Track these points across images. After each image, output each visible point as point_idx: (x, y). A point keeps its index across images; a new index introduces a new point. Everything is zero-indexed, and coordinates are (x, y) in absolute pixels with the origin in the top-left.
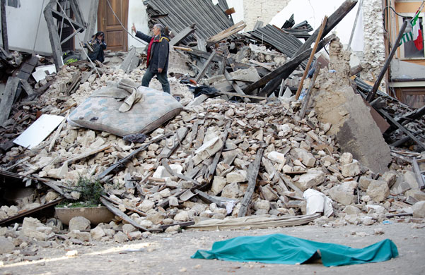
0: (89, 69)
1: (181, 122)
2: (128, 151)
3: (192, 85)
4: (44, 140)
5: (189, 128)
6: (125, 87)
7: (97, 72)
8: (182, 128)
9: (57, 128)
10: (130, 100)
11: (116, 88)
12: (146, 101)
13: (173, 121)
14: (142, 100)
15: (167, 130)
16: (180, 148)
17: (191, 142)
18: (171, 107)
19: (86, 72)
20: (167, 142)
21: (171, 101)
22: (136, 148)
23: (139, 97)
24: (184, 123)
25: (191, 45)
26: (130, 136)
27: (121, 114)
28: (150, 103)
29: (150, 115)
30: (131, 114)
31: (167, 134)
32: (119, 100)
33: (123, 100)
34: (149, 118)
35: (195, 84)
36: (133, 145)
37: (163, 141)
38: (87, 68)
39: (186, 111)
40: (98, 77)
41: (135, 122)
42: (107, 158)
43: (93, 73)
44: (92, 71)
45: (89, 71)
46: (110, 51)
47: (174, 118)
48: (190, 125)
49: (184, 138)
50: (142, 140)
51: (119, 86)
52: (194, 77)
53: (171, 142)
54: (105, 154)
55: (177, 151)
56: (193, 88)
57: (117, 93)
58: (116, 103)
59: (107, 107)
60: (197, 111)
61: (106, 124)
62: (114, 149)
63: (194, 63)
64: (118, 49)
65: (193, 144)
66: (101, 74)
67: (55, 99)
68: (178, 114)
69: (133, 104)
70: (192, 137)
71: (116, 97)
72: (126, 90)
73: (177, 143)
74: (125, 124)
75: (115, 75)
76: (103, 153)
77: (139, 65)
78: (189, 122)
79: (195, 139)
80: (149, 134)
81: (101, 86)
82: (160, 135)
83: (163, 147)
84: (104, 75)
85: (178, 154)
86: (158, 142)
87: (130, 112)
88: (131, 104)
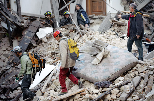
0: (75, 31)
1: (136, 72)
2: (97, 94)
3: (147, 43)
4: (40, 83)
5: (142, 77)
6: (97, 46)
7: (80, 33)
8: (137, 77)
9: (50, 74)
10: (100, 56)
11: (91, 47)
12: (112, 56)
13: (131, 71)
14: (109, 56)
15: (126, 79)
16: (134, 93)
17: (143, 88)
18: (130, 61)
19: (73, 33)
20: (125, 88)
21: (130, 56)
22: (103, 92)
23: (107, 53)
24: (139, 73)
25: (149, 12)
26: (99, 83)
27: (94, 66)
28: (114, 58)
29: (114, 67)
30: (101, 66)
31: (126, 82)
32: (93, 55)
33: (95, 55)
34: (113, 69)
35: (149, 42)
36: (101, 89)
37: (122, 87)
38: (73, 30)
39: (140, 64)
40: (81, 36)
41: (104, 72)
42: (82, 98)
43: (78, 34)
44: (77, 32)
45: (75, 32)
46: (94, 15)
47: (132, 69)
48: (142, 75)
49: (138, 85)
50: (107, 86)
51: (93, 45)
52: (151, 35)
53: (128, 88)
54: (81, 95)
55: (133, 95)
56: (148, 45)
57: (92, 51)
58: (91, 58)
59: (84, 61)
60: (149, 64)
61: (82, 73)
62: (87, 92)
63: (151, 25)
64: (100, 14)
65: (144, 89)
66: (83, 35)
67: (51, 52)
68: (135, 66)
69: (102, 59)
70: (144, 84)
71: (91, 53)
72: (98, 48)
73: (132, 89)
74: (96, 74)
75: (93, 35)
76: (79, 95)
77: (111, 27)
78: (142, 72)
79: (146, 85)
80: (113, 81)
81: (82, 43)
82: (121, 82)
83: (122, 91)
84: (85, 35)
85: (133, 97)
86: (119, 87)
87: (100, 64)
88: (100, 58)
